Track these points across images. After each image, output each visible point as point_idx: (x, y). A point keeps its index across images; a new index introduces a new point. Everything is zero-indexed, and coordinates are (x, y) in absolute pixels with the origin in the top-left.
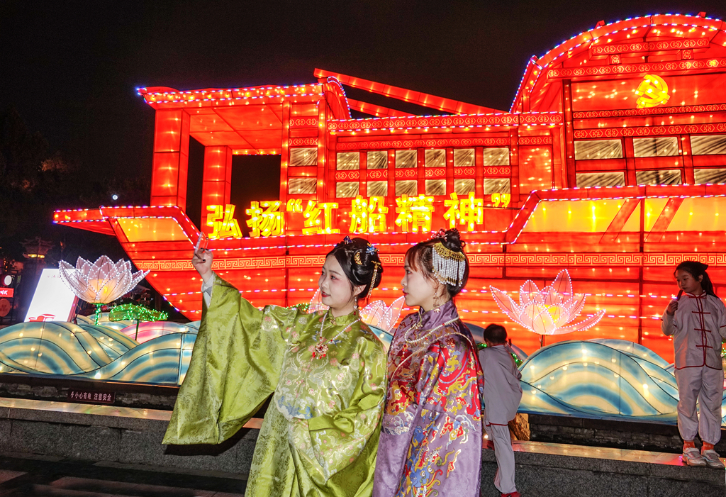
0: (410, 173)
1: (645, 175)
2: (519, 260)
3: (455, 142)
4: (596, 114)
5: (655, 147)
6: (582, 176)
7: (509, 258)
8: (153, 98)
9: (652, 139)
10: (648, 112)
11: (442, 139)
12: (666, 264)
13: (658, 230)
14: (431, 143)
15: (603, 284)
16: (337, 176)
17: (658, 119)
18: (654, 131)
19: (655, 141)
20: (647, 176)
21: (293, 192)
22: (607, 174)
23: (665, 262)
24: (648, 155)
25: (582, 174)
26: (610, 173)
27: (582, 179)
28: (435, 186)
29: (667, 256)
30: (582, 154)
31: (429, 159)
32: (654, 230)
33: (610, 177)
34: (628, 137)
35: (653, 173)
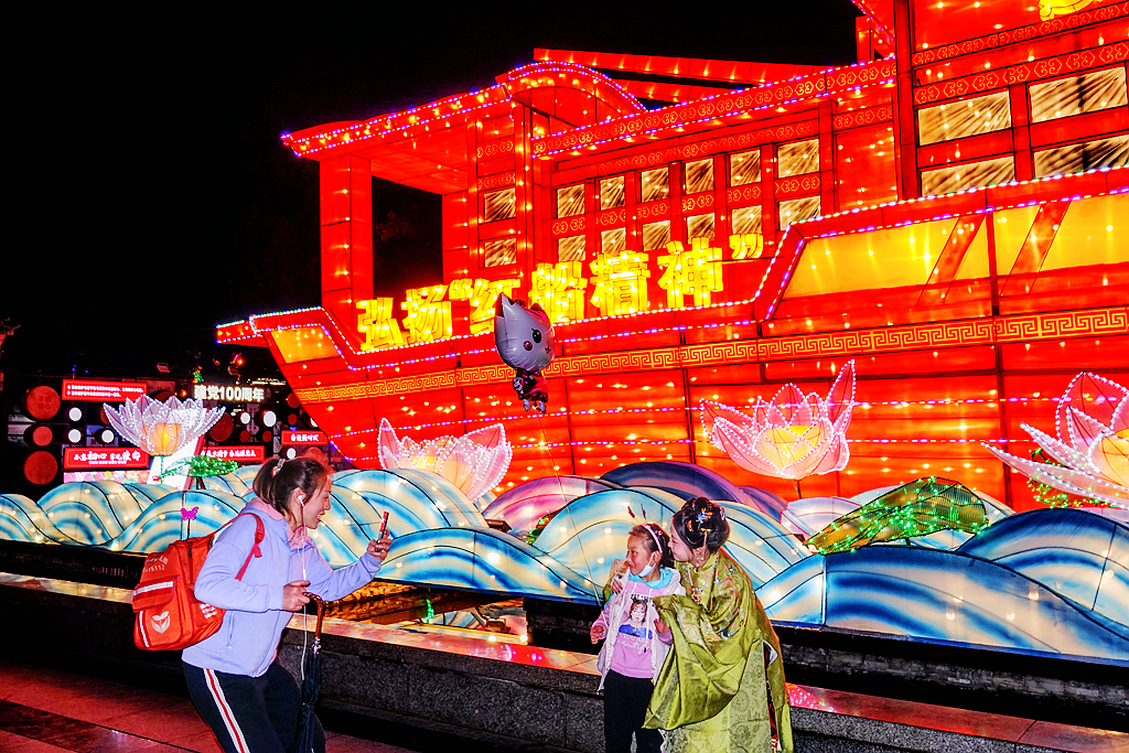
0: (661, 209)
1: (1058, 156)
2: (780, 348)
3: (729, 142)
4: (955, 50)
5: (1082, 94)
6: (937, 175)
7: (764, 347)
8: (304, 147)
9: (1074, 79)
10: (1059, 25)
11: (708, 140)
12: (1040, 337)
13: (1024, 271)
14: (690, 150)
15: (932, 381)
16: (555, 229)
17: (1085, 36)
18: (1071, 63)
19: (1079, 82)
20: (1063, 157)
21: (491, 263)
22: (984, 164)
23: (1040, 331)
24: (1067, 112)
25: (936, 171)
26: (990, 162)
27: (937, 180)
28: (702, 225)
29: (1042, 319)
30: (937, 133)
31: (692, 178)
32: (1016, 271)
33: (990, 170)
34: (1018, 84)
35: (1075, 150)
